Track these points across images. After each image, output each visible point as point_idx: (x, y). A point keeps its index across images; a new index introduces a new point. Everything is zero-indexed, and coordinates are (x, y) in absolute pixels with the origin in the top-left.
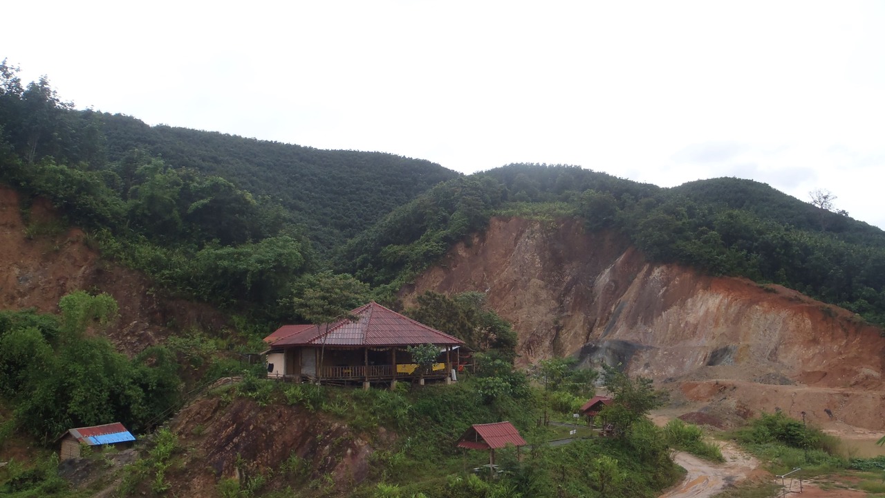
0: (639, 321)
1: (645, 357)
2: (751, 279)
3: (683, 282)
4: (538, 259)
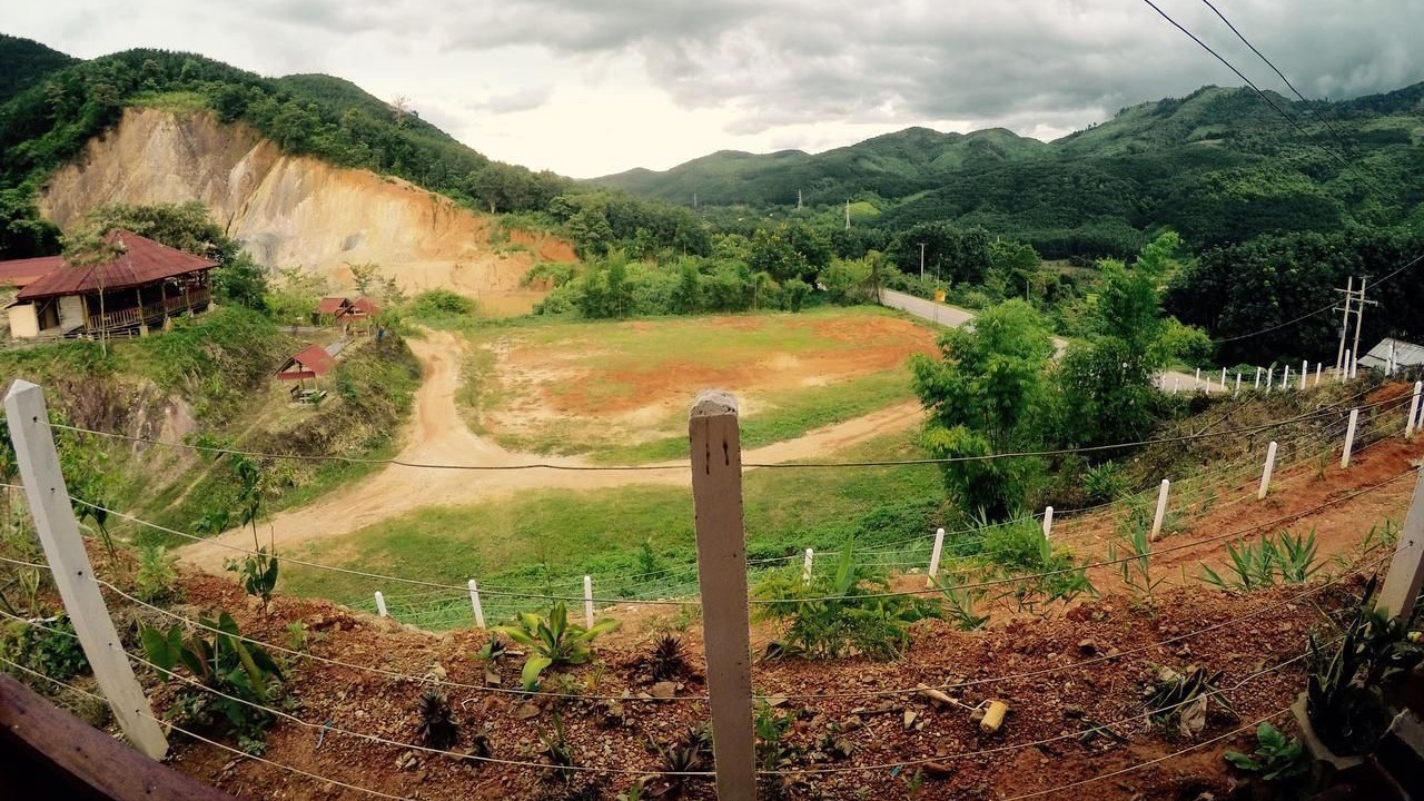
0: (278, 213)
1: (289, 247)
2: (374, 172)
3: (315, 175)
4: (173, 153)
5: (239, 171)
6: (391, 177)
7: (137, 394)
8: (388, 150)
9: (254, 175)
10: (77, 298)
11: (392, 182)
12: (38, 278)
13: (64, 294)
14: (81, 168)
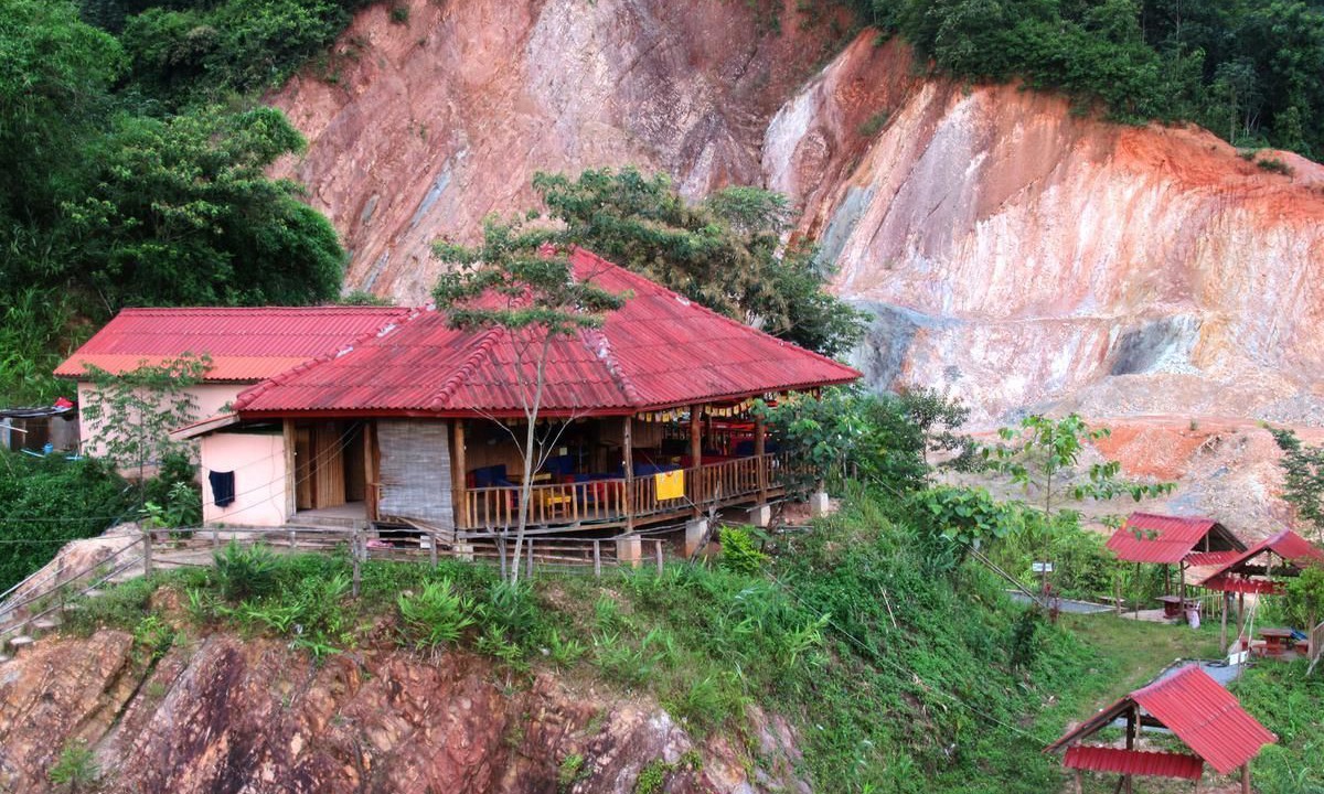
0: (911, 249)
2: (1219, 134)
3: (1033, 139)
4: (601, 65)
5: (793, 125)
6: (1266, 153)
7: (608, 745)
8: (1263, 68)
9: (839, 135)
10: (440, 431)
11: (1269, 167)
12: (298, 362)
13: (397, 416)
14: (345, 96)
